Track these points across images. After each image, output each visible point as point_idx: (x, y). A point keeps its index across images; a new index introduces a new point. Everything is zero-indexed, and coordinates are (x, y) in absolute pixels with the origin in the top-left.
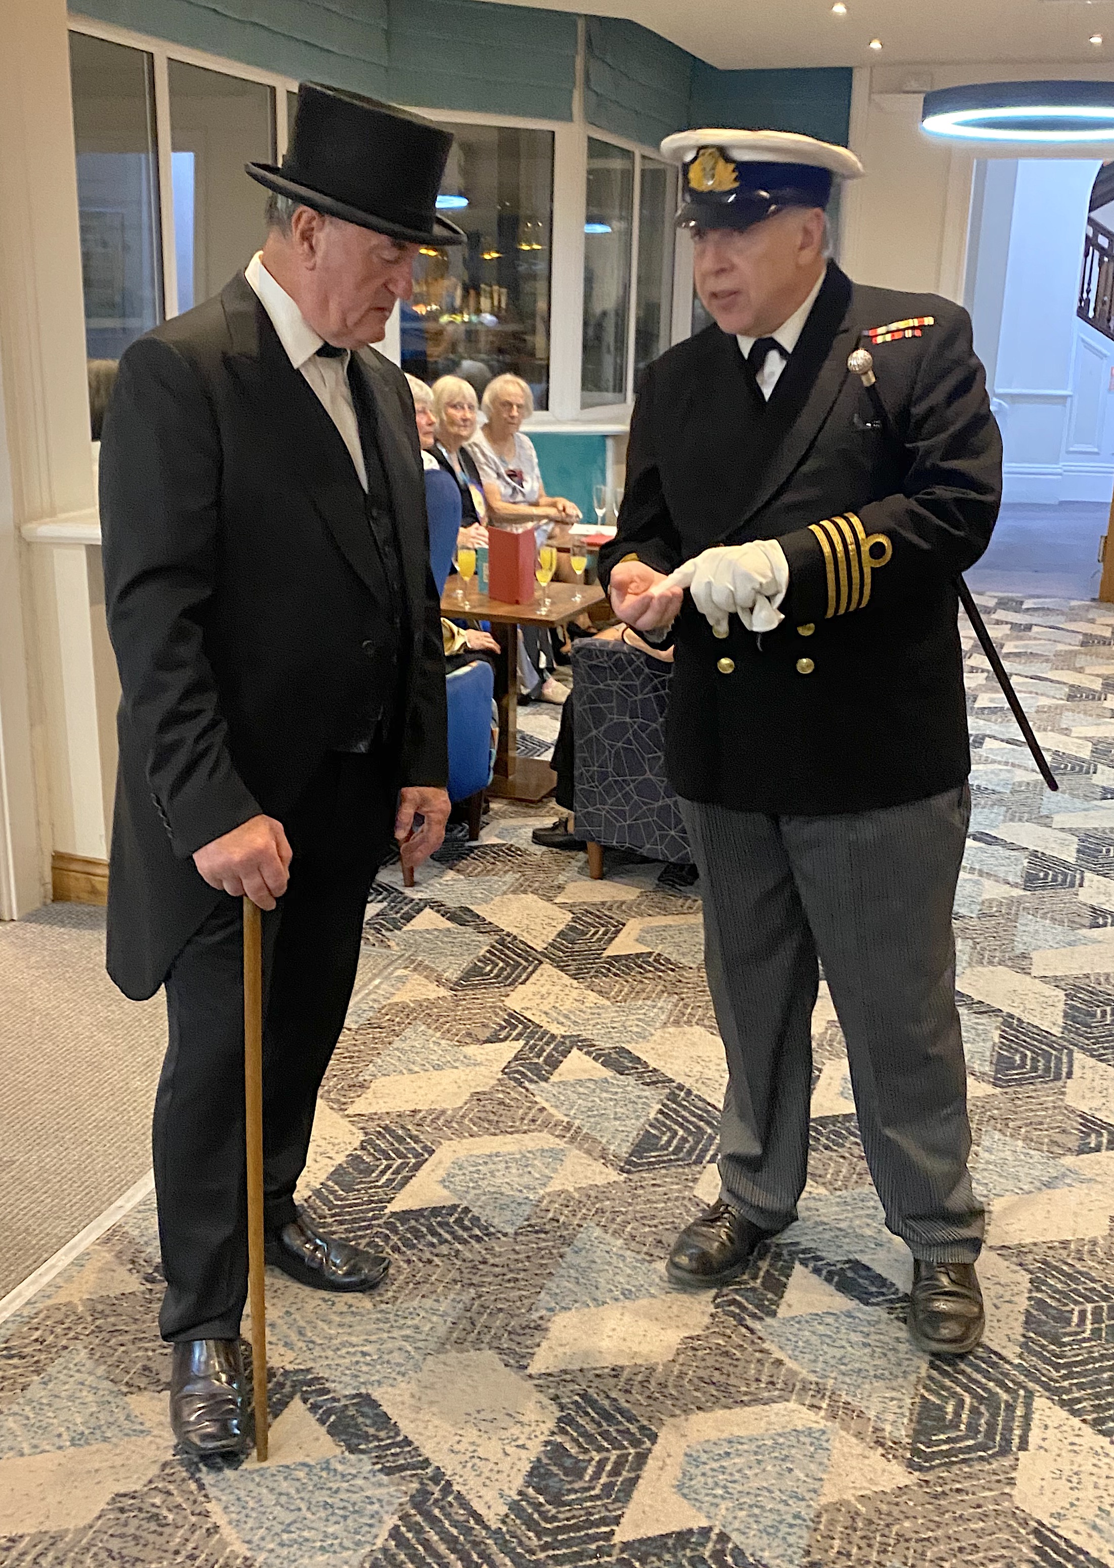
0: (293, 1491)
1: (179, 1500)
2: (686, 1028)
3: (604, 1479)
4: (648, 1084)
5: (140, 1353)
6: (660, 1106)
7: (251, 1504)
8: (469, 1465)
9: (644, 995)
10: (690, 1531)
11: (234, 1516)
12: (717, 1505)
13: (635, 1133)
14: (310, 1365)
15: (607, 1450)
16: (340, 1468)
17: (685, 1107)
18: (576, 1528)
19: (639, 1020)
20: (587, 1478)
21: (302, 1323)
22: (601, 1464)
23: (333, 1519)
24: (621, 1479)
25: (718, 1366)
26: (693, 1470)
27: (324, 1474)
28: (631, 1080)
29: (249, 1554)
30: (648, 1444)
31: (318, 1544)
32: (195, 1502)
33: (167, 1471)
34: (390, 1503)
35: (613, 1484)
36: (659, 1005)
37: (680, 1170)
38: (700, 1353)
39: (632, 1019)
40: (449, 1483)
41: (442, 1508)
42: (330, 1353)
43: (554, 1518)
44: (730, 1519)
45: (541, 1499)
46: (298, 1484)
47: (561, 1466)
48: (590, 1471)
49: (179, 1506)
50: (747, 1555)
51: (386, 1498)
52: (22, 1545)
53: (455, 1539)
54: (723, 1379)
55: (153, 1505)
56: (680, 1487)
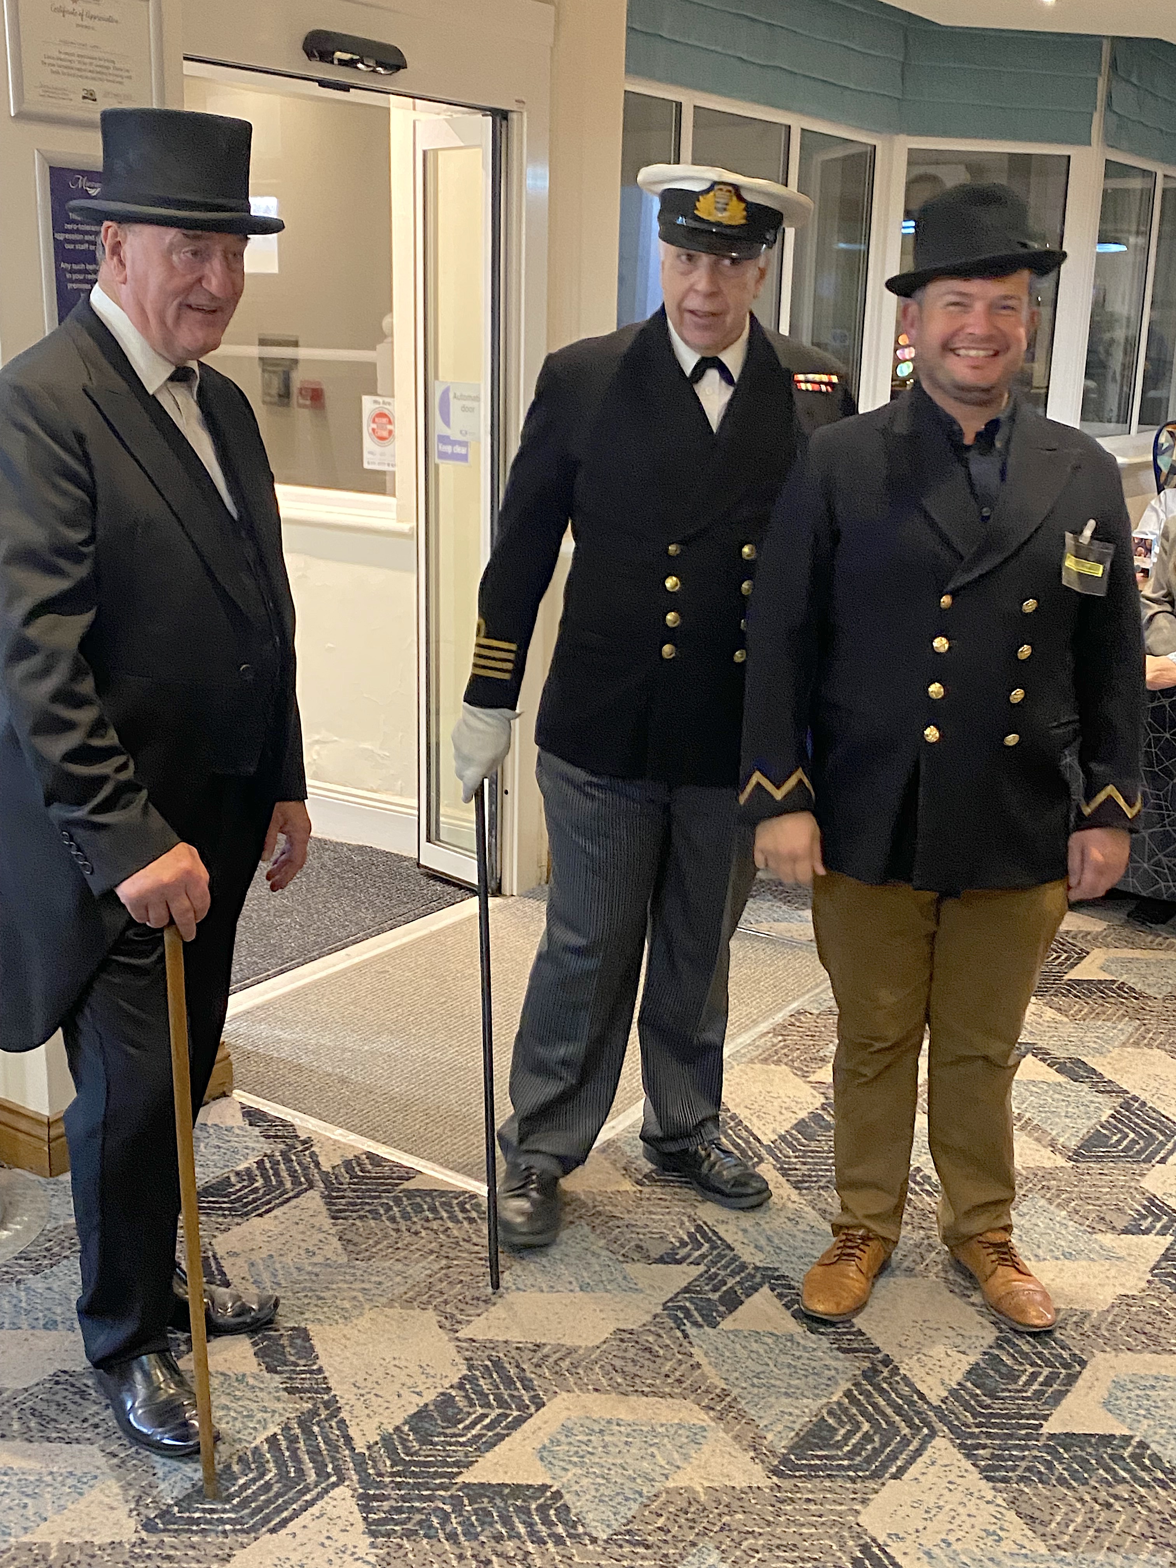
0: (762, 1351)
1: (668, 1342)
2: (1146, 1050)
3: (1036, 1387)
4: (1102, 1092)
5: (633, 1236)
6: (1112, 1112)
7: (727, 1354)
8: (916, 1358)
9: (1104, 1017)
10: (1113, 1436)
11: (713, 1359)
12: (1139, 1422)
13: (1085, 1130)
14: (776, 1265)
15: (1040, 1366)
16: (802, 1342)
17: (1138, 1116)
18: (1008, 1417)
19: (1098, 1037)
20: (1021, 1383)
21: (770, 1233)
22: (1034, 1376)
23: (797, 1376)
24: (1051, 1389)
25: (1150, 1320)
26: (1119, 1394)
27: (789, 1344)
28: (1085, 1087)
29: (725, 1387)
30: (1078, 1368)
31: (783, 1390)
32: (681, 1345)
33: (658, 1319)
34: (845, 1373)
35: (1043, 1392)
36: (1119, 1027)
37: (1129, 1165)
38: (1134, 1309)
39: (1089, 1037)
40: (897, 1368)
41: (890, 1384)
42: (794, 1259)
43: (988, 1407)
44: (1150, 1433)
45: (978, 1392)
46: (766, 1347)
47: (997, 1371)
48: (1024, 1378)
49: (667, 1346)
50: (1164, 1461)
51: (841, 1368)
52: (546, 1350)
53: (900, 1407)
54: (1155, 1332)
55: (647, 1341)
56: (1106, 1404)
